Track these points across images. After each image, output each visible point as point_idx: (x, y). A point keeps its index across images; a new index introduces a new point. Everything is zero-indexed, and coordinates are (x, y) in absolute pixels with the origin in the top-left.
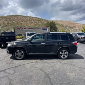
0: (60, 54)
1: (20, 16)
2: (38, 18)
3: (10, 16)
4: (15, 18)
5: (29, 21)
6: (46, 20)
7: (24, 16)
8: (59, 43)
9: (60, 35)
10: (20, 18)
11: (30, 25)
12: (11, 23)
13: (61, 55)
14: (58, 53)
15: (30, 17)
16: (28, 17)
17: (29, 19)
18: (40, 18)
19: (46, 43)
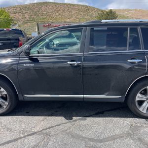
0: (137, 99)
1: (51, 3)
2: (84, 6)
3: (34, 4)
4: (43, 8)
5: (67, 13)
6: (98, 10)
7: (58, 4)
8: (136, 61)
9: (139, 28)
10: (50, 7)
11: (68, 20)
12: (35, 17)
13: (141, 103)
14: (127, 97)
15: (69, 4)
16: (65, 4)
17: (68, 8)
18: (87, 7)
19: (86, 59)
